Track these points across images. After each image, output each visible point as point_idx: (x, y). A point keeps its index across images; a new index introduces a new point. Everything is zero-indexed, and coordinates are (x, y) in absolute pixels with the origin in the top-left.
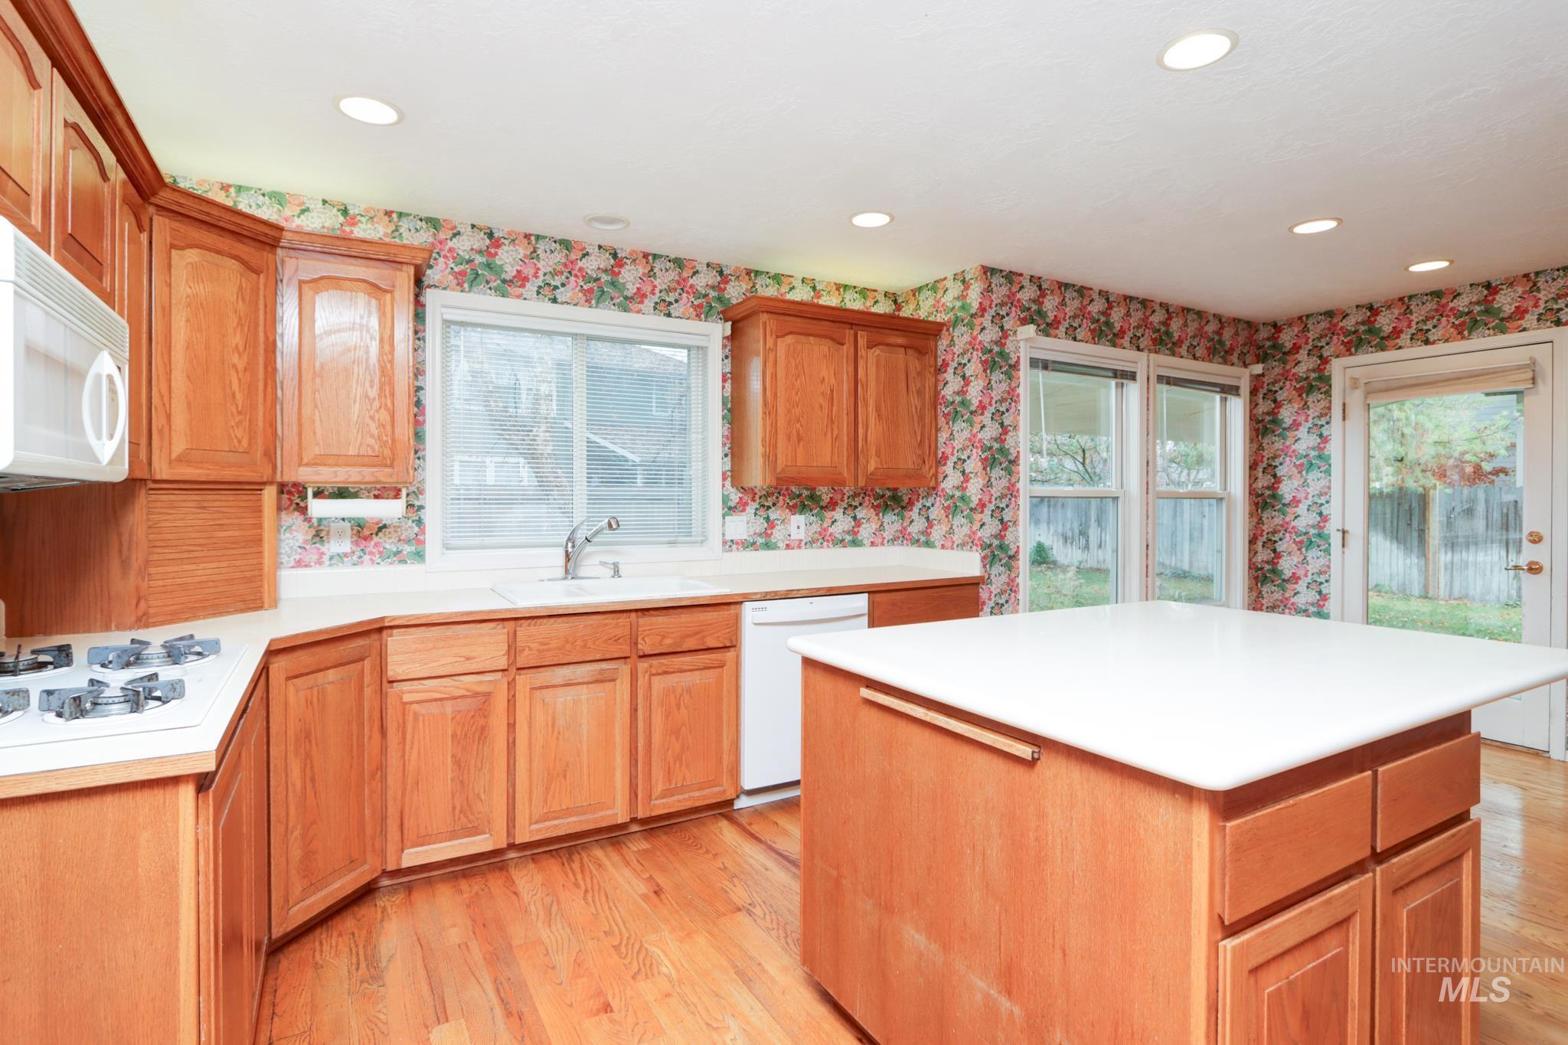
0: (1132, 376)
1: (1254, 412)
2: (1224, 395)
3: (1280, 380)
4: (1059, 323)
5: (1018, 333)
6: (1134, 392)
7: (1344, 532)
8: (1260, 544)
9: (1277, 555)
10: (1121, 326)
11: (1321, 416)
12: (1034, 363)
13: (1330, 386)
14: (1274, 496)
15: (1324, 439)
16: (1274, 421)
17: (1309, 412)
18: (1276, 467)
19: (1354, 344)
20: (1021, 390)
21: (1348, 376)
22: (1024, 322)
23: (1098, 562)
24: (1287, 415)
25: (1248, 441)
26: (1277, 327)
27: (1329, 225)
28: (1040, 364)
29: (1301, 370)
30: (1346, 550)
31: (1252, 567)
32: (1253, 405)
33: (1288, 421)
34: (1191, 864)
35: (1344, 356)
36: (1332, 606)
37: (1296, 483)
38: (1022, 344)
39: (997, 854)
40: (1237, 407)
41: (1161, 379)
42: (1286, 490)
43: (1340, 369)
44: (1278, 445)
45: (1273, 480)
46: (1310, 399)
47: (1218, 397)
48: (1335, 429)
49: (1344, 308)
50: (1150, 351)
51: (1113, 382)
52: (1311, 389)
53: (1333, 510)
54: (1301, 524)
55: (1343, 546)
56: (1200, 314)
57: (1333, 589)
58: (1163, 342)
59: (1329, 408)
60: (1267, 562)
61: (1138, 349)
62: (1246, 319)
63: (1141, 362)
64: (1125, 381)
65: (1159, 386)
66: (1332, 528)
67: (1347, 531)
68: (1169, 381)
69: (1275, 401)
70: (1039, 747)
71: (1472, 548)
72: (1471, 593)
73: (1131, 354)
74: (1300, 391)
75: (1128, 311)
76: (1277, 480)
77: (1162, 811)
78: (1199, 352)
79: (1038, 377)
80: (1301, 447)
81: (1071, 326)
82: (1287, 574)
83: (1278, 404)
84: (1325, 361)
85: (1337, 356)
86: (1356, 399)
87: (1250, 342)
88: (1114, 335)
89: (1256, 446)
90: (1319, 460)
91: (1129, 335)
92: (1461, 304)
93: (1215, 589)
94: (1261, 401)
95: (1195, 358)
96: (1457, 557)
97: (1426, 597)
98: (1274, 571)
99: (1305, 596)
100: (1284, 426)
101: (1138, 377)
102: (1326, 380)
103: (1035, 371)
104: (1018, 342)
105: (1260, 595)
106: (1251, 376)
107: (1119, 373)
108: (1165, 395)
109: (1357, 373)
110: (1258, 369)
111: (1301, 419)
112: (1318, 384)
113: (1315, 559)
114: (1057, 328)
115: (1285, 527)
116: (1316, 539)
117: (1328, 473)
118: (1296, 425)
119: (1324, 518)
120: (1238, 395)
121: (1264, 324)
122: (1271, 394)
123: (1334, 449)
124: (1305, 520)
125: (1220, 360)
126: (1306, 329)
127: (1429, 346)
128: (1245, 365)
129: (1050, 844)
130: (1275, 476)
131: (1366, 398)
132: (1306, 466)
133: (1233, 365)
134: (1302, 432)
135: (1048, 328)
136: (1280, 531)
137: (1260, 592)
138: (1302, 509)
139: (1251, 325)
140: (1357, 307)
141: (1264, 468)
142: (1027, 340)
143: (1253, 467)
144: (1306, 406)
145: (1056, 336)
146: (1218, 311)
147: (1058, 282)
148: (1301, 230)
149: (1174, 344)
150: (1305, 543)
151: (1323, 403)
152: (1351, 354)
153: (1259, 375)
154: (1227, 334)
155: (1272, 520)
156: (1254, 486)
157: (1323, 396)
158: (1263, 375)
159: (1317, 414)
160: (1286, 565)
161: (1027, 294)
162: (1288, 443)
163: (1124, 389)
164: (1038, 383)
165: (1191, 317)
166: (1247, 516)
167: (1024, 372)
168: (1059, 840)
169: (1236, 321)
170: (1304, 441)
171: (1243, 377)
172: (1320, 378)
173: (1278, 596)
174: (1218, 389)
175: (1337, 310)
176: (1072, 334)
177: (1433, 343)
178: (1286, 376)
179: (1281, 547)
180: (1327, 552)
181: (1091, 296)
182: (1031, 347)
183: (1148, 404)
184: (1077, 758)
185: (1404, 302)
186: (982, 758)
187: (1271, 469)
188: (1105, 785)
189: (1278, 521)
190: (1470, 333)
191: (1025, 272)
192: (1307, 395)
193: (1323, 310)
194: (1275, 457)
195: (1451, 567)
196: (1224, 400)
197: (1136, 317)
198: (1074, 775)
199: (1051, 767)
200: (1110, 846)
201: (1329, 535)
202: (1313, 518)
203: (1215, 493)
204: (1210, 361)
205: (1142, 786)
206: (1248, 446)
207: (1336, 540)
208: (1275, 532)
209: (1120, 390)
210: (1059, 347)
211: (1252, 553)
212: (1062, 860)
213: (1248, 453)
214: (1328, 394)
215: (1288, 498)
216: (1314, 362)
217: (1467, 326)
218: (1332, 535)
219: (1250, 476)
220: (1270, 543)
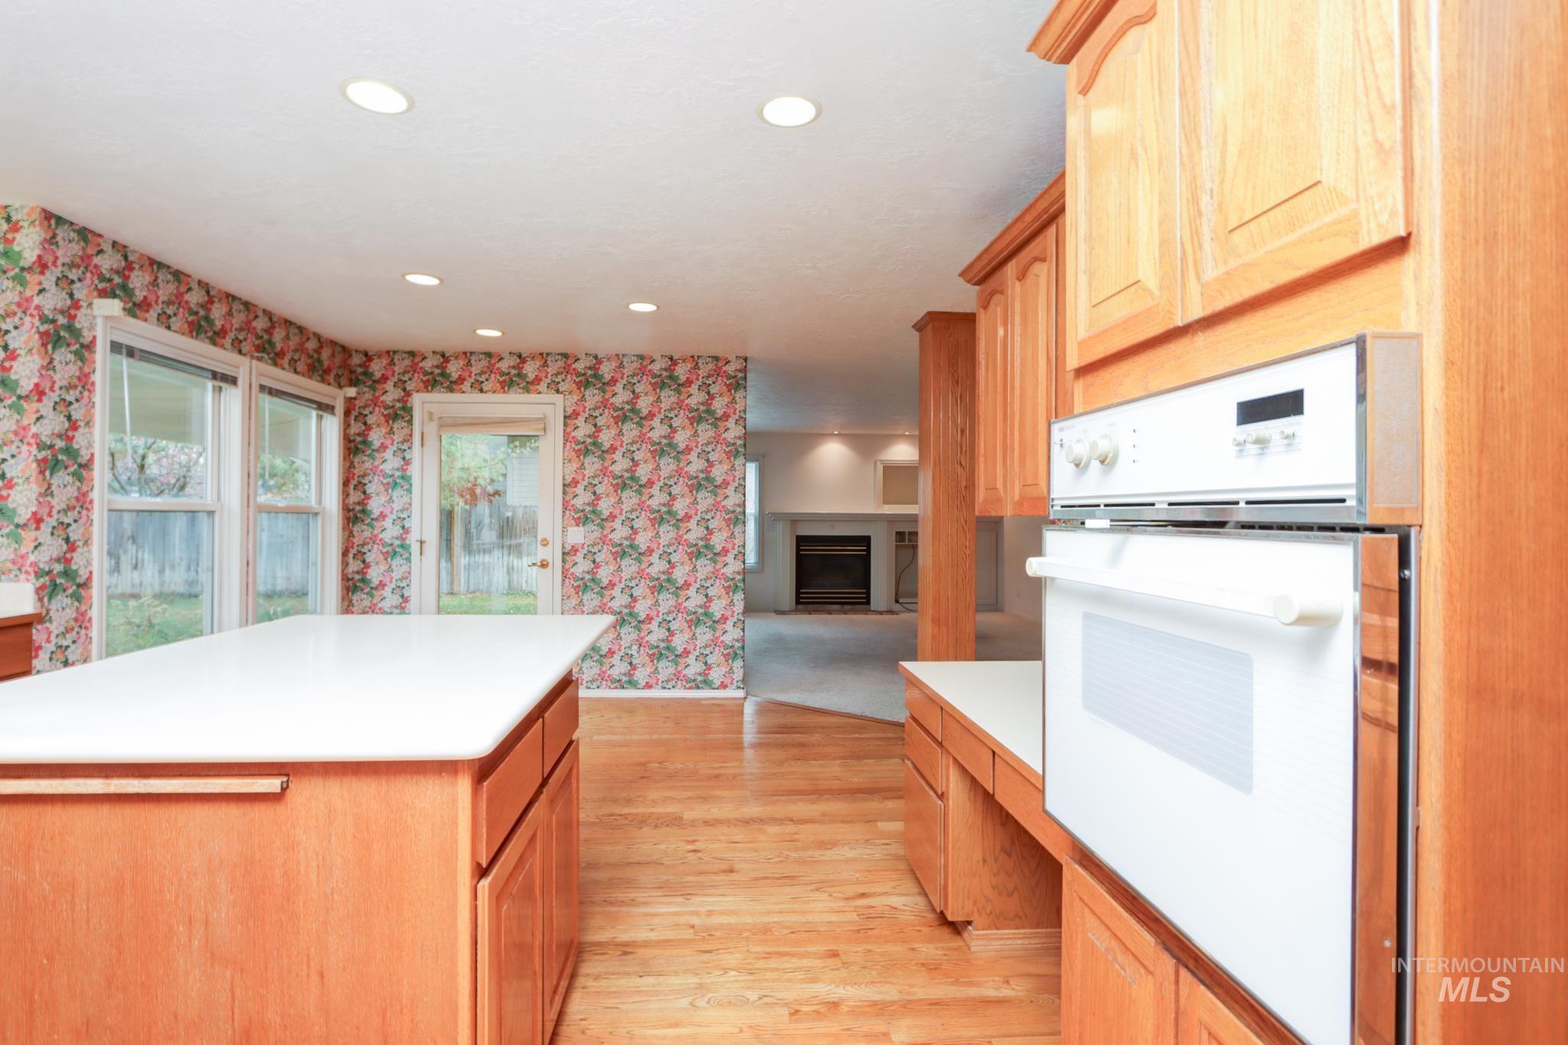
0: (233, 381)
1: (347, 431)
2: (321, 413)
3: (370, 405)
4: (149, 305)
5: (94, 306)
6: (234, 399)
7: (422, 542)
8: (351, 556)
9: (367, 566)
10: (223, 326)
11: (405, 441)
12: (116, 347)
13: (412, 416)
14: (364, 511)
15: (407, 462)
16: (365, 442)
17: (395, 438)
18: (365, 484)
19: (431, 383)
20: (97, 378)
21: (425, 411)
22: (103, 294)
23: (133, 586)
24: (376, 437)
25: (342, 459)
26: (368, 357)
27: (433, 281)
28: (124, 351)
29: (388, 399)
30: (423, 557)
31: (345, 578)
32: (347, 425)
33: (376, 444)
34: (457, 828)
35: (422, 392)
36: (412, 605)
37: (383, 499)
38: (100, 322)
39: (227, 913)
40: (332, 426)
41: (262, 388)
42: (375, 506)
43: (421, 402)
44: (368, 465)
45: (363, 497)
46: (396, 426)
47: (314, 413)
48: (415, 454)
49: (424, 351)
50: (252, 357)
51: (210, 384)
52: (395, 417)
53: (414, 524)
54: (387, 536)
55: (421, 554)
56: (301, 329)
57: (413, 592)
58: (266, 350)
59: (411, 435)
60: (358, 573)
61: (240, 352)
62: (341, 343)
63: (245, 367)
64: (223, 385)
65: (261, 395)
66: (413, 540)
67: (424, 542)
68: (273, 392)
69: (365, 424)
70: (288, 775)
71: (481, 554)
72: (481, 587)
73: (233, 357)
74: (387, 417)
75: (230, 310)
76: (367, 496)
77: (429, 793)
78: (300, 367)
79: (122, 365)
80: (388, 467)
81: (165, 313)
82: (375, 582)
83: (368, 428)
84: (408, 394)
85: (418, 391)
86: (431, 429)
87: (345, 365)
88: (215, 333)
89: (348, 464)
90: (401, 480)
91: (231, 336)
92: (503, 366)
93: (310, 600)
94: (353, 422)
95: (296, 372)
96: (472, 560)
97: (452, 594)
98: (363, 580)
99: (390, 599)
100: (373, 447)
101: (240, 382)
102: (409, 411)
103: (118, 357)
104: (95, 317)
105: (351, 603)
106: (345, 398)
107: (218, 376)
108: (267, 406)
109: (433, 408)
110: (351, 392)
111: (388, 442)
112: (400, 413)
113: (398, 565)
114: (147, 311)
115: (373, 539)
116: (398, 550)
117: (409, 491)
118: (383, 447)
119: (406, 530)
120: (333, 414)
121: (356, 351)
122: (361, 417)
123: (414, 470)
124: (389, 532)
125: (319, 378)
126: (392, 363)
127: (483, 395)
128: (340, 387)
129: (302, 872)
130: (364, 492)
131: (439, 430)
132: (391, 485)
133: (329, 384)
134: (388, 454)
135: (137, 308)
136: (368, 543)
137: (351, 601)
138: (388, 523)
139: (346, 350)
140: (433, 352)
141: (355, 485)
142: (107, 318)
143: (346, 483)
144: (391, 432)
145: (146, 320)
146: (318, 330)
147: (149, 258)
148: (411, 278)
149: (276, 354)
150: (391, 554)
151: (406, 431)
152: (428, 391)
153: (352, 398)
154: (326, 354)
155: (362, 533)
156: (346, 502)
157: (406, 424)
158: (355, 399)
159: (401, 439)
160: (374, 574)
161: (107, 262)
162: (376, 463)
163: (223, 394)
164: (122, 373)
165: (293, 331)
166: (341, 530)
167: (101, 354)
168: (314, 864)
169: (333, 343)
170: (390, 463)
171: (338, 395)
172: (404, 408)
173: (367, 603)
174: (315, 406)
175: (419, 352)
176: (164, 320)
177: (486, 392)
178: (375, 402)
179: (369, 558)
180: (409, 560)
181: (188, 283)
182: (112, 327)
183: (250, 413)
184: (336, 774)
185: (467, 355)
186: (200, 812)
187: (360, 486)
188: (367, 789)
189: (367, 534)
190: (509, 389)
191: (106, 235)
192: (393, 422)
193: (407, 349)
194: (365, 475)
195: (468, 567)
196: (320, 418)
197: (238, 319)
198: (334, 791)
199: (303, 792)
200: (375, 846)
201: (409, 546)
202: (396, 531)
203: (311, 507)
204: (310, 377)
205: (409, 777)
206: (342, 463)
207: (415, 548)
208: (363, 545)
209: (217, 394)
210: (146, 333)
211: (345, 564)
212: (318, 883)
213: (341, 471)
214: (410, 422)
215: (376, 513)
216: (399, 393)
217: (507, 384)
218: (412, 545)
219: (343, 492)
220: (360, 555)
